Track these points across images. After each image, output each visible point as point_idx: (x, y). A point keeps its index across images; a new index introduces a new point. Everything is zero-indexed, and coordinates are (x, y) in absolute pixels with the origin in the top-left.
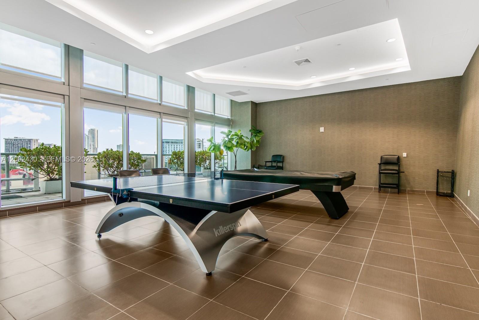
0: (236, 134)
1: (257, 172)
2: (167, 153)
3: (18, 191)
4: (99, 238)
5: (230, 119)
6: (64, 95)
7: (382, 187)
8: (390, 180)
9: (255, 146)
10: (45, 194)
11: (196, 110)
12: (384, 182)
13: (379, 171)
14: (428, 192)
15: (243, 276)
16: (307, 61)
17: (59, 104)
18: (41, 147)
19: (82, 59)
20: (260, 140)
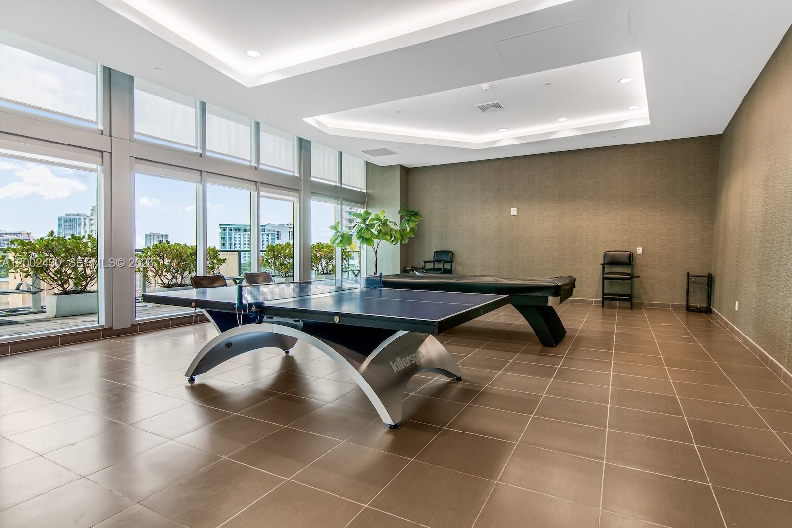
0: (376, 217)
1: (419, 277)
2: (237, 247)
3: (5, 314)
4: (192, 383)
5: (365, 194)
6: (102, 152)
7: (608, 299)
8: (618, 289)
9: (407, 237)
10: (56, 317)
11: (312, 179)
12: (609, 293)
13: (603, 275)
14: (674, 307)
15: (445, 428)
16: (497, 106)
17: (94, 166)
18: (51, 238)
19: (131, 92)
20: (416, 227)
